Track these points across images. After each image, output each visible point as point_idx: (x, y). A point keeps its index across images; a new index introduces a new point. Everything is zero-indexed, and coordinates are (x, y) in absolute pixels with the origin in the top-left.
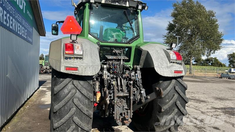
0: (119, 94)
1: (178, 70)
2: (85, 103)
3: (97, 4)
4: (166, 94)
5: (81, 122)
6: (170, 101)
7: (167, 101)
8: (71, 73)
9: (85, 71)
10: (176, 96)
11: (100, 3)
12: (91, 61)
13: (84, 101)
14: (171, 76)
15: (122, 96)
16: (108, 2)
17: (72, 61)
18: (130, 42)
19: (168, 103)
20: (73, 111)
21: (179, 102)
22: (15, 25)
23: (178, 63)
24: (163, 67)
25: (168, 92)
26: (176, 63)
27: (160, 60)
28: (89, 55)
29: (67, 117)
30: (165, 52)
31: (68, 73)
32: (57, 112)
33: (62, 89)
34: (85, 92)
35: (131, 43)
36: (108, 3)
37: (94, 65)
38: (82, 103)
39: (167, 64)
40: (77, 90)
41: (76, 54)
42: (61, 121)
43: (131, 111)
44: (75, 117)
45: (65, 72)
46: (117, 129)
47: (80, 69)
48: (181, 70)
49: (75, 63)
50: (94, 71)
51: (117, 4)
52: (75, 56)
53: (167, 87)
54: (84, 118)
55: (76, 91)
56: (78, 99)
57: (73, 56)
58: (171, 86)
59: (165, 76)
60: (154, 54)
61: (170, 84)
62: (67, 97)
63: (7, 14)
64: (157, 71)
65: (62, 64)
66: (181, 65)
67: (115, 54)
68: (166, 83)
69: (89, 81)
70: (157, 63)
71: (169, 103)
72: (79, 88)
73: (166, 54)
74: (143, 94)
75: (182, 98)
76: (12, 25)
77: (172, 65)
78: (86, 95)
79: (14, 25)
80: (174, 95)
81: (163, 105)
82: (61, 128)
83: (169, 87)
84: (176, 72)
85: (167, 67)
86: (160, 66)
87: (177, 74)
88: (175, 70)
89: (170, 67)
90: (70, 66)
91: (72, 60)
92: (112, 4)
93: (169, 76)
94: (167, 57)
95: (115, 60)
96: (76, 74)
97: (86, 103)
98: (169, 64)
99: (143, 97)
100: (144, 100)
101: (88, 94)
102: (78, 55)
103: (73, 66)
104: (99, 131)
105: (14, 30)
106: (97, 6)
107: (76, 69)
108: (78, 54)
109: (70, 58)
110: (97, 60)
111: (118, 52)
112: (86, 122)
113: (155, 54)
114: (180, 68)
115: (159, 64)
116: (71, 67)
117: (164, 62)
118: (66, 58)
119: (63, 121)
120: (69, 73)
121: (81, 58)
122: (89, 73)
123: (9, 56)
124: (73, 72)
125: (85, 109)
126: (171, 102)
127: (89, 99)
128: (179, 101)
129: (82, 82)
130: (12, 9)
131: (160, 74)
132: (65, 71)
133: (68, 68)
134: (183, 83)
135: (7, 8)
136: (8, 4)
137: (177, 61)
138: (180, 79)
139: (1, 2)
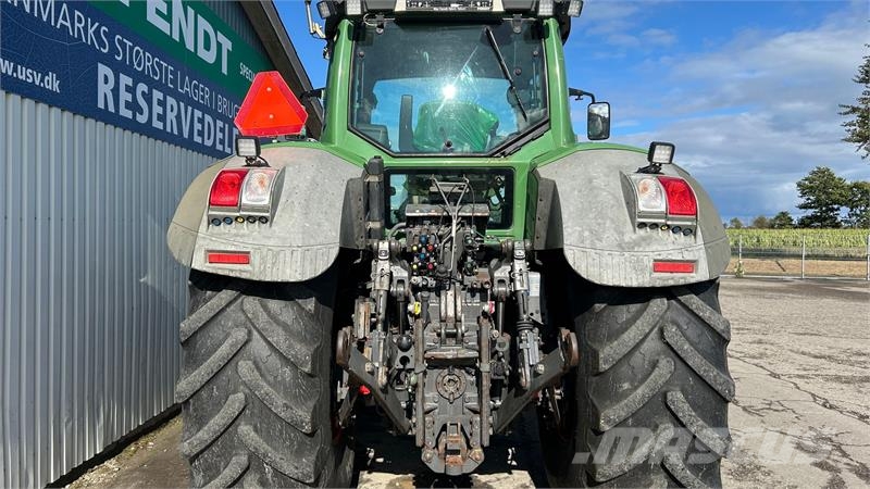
0: (444, 350)
1: (670, 257)
2: (279, 378)
3: (379, 17)
4: (617, 358)
5: (265, 445)
6: (636, 388)
7: (626, 386)
8: (226, 273)
9: (273, 264)
10: (666, 367)
11: (389, 13)
12: (301, 230)
13: (278, 370)
14: (635, 284)
15: (449, 357)
16: (420, 4)
17: (234, 231)
18: (507, 150)
19: (625, 395)
20: (237, 405)
21: (680, 395)
22: (178, 117)
23: (676, 229)
24: (598, 245)
25: (625, 350)
26: (669, 226)
27: (591, 216)
28: (297, 207)
29: (217, 422)
30: (623, 183)
31: (214, 272)
32: (186, 402)
33: (205, 324)
34: (282, 339)
35: (510, 154)
36: (420, 7)
37: (312, 242)
38: (271, 379)
39: (622, 233)
40: (255, 333)
41: (245, 205)
42: (198, 436)
43: (485, 419)
44: (246, 424)
45: (205, 269)
46: (485, 483)
47: (258, 257)
48: (688, 256)
49: (242, 236)
50: (307, 263)
51: (454, 7)
52: (242, 213)
53: (626, 329)
54: (281, 434)
55: (250, 333)
56: (255, 363)
57: (234, 211)
58: (642, 325)
59: (605, 283)
60: (576, 193)
61: (638, 319)
62: (218, 352)
63: (135, 84)
64: (571, 262)
65: (200, 242)
66: (695, 235)
67: (436, 199)
68: (624, 312)
69: (300, 301)
70: (578, 228)
71: (631, 398)
72: (260, 326)
73: (624, 193)
74: (526, 356)
75: (700, 377)
76: (162, 118)
77: (644, 239)
78: (283, 347)
79: (171, 116)
80: (654, 365)
81: (608, 402)
82: (206, 460)
83: (633, 327)
84: (661, 265)
85: (620, 246)
86: (588, 242)
87: (668, 275)
88: (655, 260)
89: (637, 243)
90: (222, 248)
91: (232, 228)
92: (436, 9)
93: (624, 285)
94: (627, 203)
95: (434, 220)
96: (244, 276)
97: (284, 379)
98: (631, 235)
99: (527, 366)
100: (529, 380)
101: (290, 346)
102: (253, 209)
103: (233, 249)
104: (414, 484)
105: (176, 132)
106: (381, 26)
107: (242, 258)
108: (255, 206)
109: (229, 221)
110: (326, 224)
111: (448, 189)
112: (288, 447)
113: (580, 191)
114: (686, 248)
115: (587, 233)
116: (227, 252)
117: (608, 223)
118: (214, 221)
119: (206, 437)
120: (220, 272)
121: (263, 220)
122: (288, 271)
123: (149, 217)
124: (232, 271)
125: (278, 402)
126: (639, 391)
127: (294, 366)
128: (682, 391)
129: (275, 305)
130: (160, 66)
131: (585, 277)
132: (208, 264)
133: (216, 256)
134: (708, 314)
135: (135, 66)
136: (138, 52)
137: (672, 219)
138: (693, 296)
139: (105, 48)
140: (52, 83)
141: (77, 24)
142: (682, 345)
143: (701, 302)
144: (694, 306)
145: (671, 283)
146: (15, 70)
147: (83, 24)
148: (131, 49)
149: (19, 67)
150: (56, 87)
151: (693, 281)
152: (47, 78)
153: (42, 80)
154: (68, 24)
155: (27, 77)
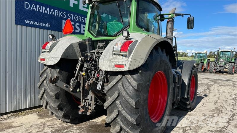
2: (50, 86)
3: (96, 3)
5: (48, 99)
7: (109, 98)
9: (48, 61)
10: (116, 94)
12: (54, 54)
18: (118, 35)
20: (43, 90)
21: (119, 103)
33: (42, 73)
37: (55, 57)
39: (110, 56)
47: (46, 60)
48: (123, 63)
50: (53, 61)
55: (47, 75)
56: (46, 82)
62: (42, 79)
63: (75, 24)
84: (117, 66)
85: (108, 60)
86: (103, 59)
89: (112, 59)
102: (47, 49)
103: (43, 58)
111: (101, 45)
112: (52, 101)
118: (43, 52)
121: (49, 52)
122: (50, 63)
124: (43, 62)
125: (49, 90)
129: (53, 70)
130: (84, 19)
132: (40, 61)
134: (131, 81)
135: (75, 20)
136: (76, 17)
137: (122, 53)
138: (129, 75)
139: (65, 17)
140: (48, 25)
141: (56, 13)
142: (121, 88)
143: (131, 77)
144: (128, 78)
145: (117, 70)
146: (38, 23)
147: (58, 13)
148: (74, 16)
149: (39, 23)
150: (49, 26)
151: (123, 70)
152: (47, 24)
153: (45, 25)
154: (53, 13)
155: (41, 25)
